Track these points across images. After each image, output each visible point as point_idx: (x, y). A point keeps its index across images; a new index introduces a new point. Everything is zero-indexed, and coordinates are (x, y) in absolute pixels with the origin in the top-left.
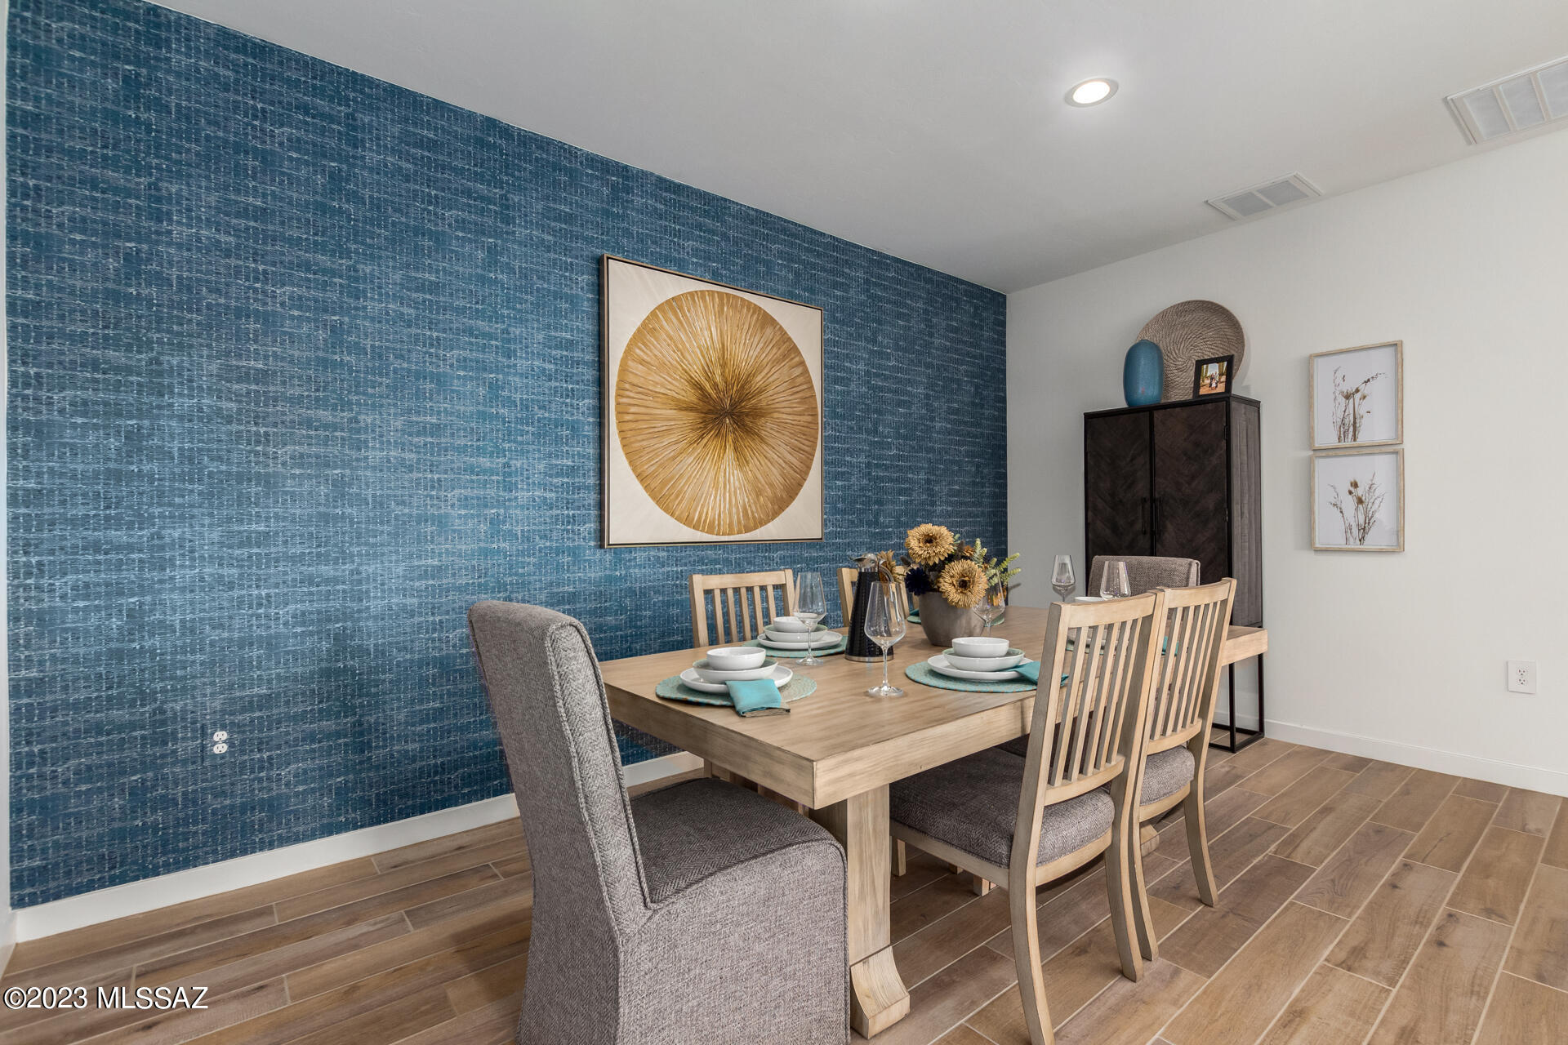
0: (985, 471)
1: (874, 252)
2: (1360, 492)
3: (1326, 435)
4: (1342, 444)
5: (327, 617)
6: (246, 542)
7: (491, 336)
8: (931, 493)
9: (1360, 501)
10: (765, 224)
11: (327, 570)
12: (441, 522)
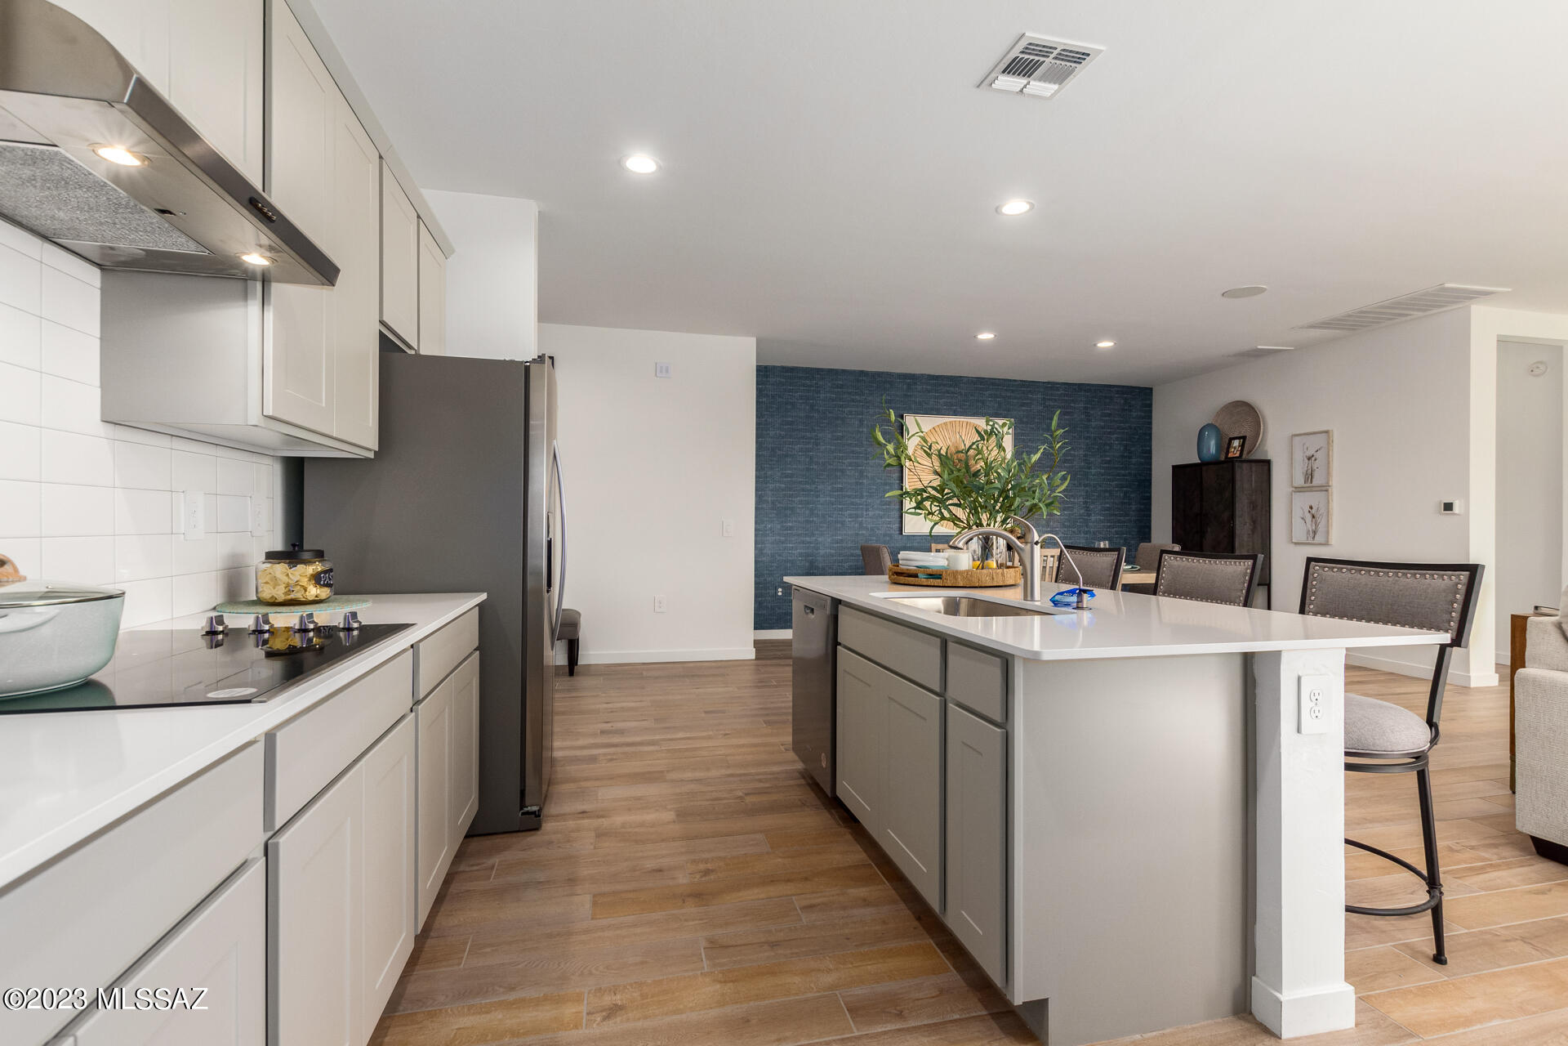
0: (1132, 495)
1: (1049, 383)
2: (1313, 511)
3: (1299, 481)
4: (1306, 485)
5: (808, 555)
6: (786, 530)
7: (860, 453)
8: (1087, 509)
9: (1313, 517)
10: (981, 383)
11: (808, 539)
12: (843, 523)
